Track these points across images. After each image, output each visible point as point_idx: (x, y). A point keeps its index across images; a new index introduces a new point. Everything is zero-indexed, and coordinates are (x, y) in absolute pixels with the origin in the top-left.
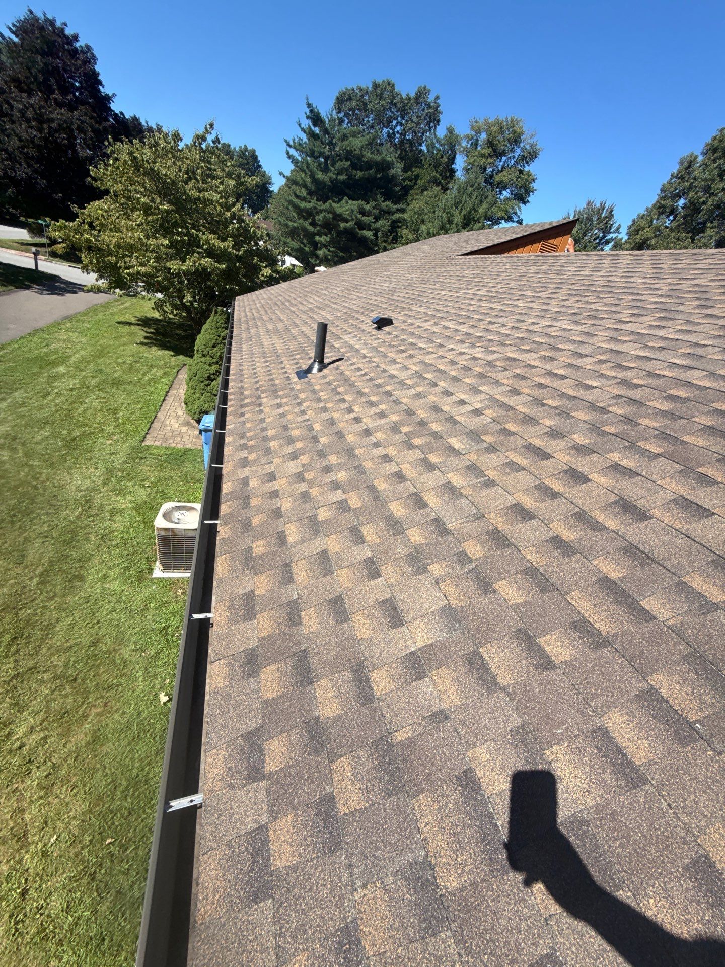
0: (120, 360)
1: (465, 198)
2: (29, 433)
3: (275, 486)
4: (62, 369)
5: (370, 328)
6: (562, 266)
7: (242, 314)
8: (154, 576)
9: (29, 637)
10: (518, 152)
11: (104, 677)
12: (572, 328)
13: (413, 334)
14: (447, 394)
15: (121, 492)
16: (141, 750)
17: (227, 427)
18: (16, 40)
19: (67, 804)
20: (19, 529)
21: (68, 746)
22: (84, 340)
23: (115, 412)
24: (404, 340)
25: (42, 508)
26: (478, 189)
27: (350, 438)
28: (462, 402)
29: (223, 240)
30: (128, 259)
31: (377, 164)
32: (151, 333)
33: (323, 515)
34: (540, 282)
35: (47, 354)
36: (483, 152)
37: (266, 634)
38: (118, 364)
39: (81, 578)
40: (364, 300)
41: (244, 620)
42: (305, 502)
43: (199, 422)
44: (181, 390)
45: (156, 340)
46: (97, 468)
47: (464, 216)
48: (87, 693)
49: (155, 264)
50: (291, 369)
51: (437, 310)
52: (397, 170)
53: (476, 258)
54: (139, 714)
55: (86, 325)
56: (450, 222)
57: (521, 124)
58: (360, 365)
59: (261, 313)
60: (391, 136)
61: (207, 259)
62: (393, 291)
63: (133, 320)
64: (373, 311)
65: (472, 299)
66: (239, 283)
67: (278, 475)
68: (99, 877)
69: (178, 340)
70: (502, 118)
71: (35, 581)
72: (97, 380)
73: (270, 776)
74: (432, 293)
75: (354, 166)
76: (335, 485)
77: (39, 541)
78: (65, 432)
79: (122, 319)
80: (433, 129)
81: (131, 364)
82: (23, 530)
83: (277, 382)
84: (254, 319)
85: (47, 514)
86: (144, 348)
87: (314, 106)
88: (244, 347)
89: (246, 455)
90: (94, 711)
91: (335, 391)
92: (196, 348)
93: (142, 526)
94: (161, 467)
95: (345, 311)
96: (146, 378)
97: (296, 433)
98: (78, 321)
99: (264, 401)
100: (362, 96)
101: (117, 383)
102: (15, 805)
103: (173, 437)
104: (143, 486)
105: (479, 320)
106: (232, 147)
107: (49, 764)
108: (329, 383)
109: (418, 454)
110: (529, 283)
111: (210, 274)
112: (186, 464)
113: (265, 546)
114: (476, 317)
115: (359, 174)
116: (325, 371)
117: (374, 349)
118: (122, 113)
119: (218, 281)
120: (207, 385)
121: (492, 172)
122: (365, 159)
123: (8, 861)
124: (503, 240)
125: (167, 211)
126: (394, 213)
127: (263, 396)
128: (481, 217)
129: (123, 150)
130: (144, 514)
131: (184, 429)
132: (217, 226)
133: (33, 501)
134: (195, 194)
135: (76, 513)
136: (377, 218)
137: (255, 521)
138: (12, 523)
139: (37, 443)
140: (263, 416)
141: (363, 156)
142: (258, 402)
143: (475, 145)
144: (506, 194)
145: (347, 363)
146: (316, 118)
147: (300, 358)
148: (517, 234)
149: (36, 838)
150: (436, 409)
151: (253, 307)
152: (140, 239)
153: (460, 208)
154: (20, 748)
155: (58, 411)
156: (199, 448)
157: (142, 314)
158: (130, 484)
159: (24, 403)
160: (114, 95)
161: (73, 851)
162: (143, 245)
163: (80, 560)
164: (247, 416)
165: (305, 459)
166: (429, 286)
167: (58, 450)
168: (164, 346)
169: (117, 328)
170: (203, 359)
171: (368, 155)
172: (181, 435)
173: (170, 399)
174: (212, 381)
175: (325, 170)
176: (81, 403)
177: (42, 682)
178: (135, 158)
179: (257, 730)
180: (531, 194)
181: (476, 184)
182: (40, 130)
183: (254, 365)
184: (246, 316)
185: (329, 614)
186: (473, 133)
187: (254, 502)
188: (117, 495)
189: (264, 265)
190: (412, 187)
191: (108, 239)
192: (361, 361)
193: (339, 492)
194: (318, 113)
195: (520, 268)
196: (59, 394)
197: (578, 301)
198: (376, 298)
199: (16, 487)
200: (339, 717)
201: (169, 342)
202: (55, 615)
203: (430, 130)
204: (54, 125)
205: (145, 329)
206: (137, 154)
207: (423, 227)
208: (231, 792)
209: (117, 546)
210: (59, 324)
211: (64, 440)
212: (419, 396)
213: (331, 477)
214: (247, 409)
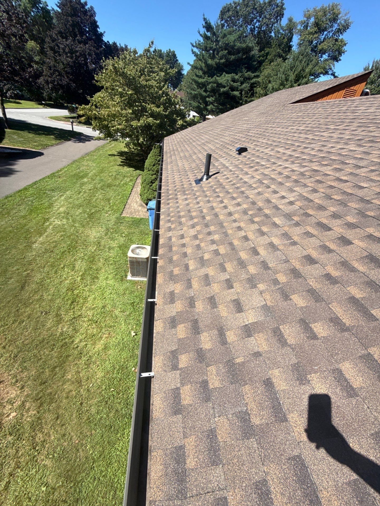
0: (110, 174)
1: (297, 63)
2: (74, 211)
3: (184, 241)
4: (85, 180)
5: (235, 153)
6: (356, 107)
7: (168, 148)
8: (128, 279)
9: (78, 302)
10: (336, 26)
11: (108, 322)
12: (357, 149)
13: (258, 156)
14: (275, 192)
15: (112, 239)
16: (124, 355)
17: (161, 211)
18: (59, 10)
19: (96, 372)
20: (72, 254)
21: (95, 349)
22: (94, 165)
23: (109, 200)
24: (253, 160)
25: (81, 246)
26: (306, 56)
27: (221, 217)
28: (283, 197)
29: (158, 107)
30: (113, 122)
31: (243, 49)
32: (124, 159)
33: (206, 256)
34: (340, 119)
35: (79, 173)
36: (311, 31)
37: (179, 310)
38: (110, 176)
39: (97, 278)
40: (232, 136)
41: (170, 304)
42: (198, 250)
43: (147, 204)
44: (138, 189)
45: (126, 163)
46: (102, 228)
47: (296, 75)
48: (101, 328)
49: (126, 124)
50: (192, 179)
51: (274, 141)
52: (255, 51)
53: (300, 105)
54: (123, 339)
55: (95, 157)
56: (287, 80)
57: (339, 7)
58: (228, 176)
59: (177, 146)
60: (252, 30)
61: (150, 119)
62: (248, 130)
63: (116, 153)
64: (237, 143)
65: (295, 132)
66: (166, 130)
67: (185, 236)
68: (109, 403)
69: (137, 162)
70: (326, 5)
71: (79, 278)
72: (101, 184)
73: (181, 369)
74: (271, 130)
75: (230, 53)
76: (213, 242)
77: (80, 260)
78: (88, 210)
79: (110, 153)
80: (279, 21)
81: (115, 176)
82: (73, 255)
83: (185, 186)
84: (174, 150)
85: (83, 248)
86: (121, 167)
87: (208, 19)
88: (169, 167)
89: (170, 225)
90: (105, 336)
91: (214, 191)
92: (145, 167)
93: (122, 255)
94: (130, 227)
95: (221, 143)
96: (122, 183)
97: (194, 214)
98: (91, 155)
99: (179, 196)
100: (236, 7)
101: (109, 186)
102: (76, 370)
103: (135, 212)
104: (122, 236)
105: (299, 146)
106: (163, 52)
107: (88, 355)
108: (211, 187)
109: (256, 226)
110: (332, 120)
111: (151, 126)
112: (141, 226)
113: (179, 270)
114: (297, 144)
115: (233, 57)
116: (210, 180)
117: (236, 166)
118: (108, 42)
119: (156, 130)
120: (151, 186)
121: (316, 43)
122: (236, 48)
123: (75, 391)
124: (319, 91)
125: (131, 94)
126: (252, 78)
127: (178, 194)
128: (307, 74)
129: (109, 63)
130: (123, 250)
131: (140, 208)
132: (155, 99)
133: (77, 243)
134: (144, 83)
135: (94, 249)
136: (242, 83)
137: (175, 258)
138: (69, 252)
139: (77, 216)
140: (178, 205)
141: (235, 46)
142: (176, 197)
143: (306, 27)
144: (325, 57)
145: (221, 175)
146: (208, 27)
147: (197, 173)
148: (329, 86)
149: (85, 383)
150: (268, 201)
151: (173, 143)
152: (118, 111)
153: (293, 70)
154: (77, 347)
155: (85, 200)
156: (147, 217)
157: (120, 150)
158: (116, 235)
159: (71, 197)
160: (104, 32)
161: (99, 391)
162: (120, 113)
163: (96, 270)
164: (170, 205)
165: (198, 228)
166: (271, 126)
167: (86, 219)
168: (130, 166)
169: (108, 158)
170: (149, 172)
171: (238, 44)
172: (138, 211)
173: (133, 193)
174: (153, 183)
175: (213, 57)
176: (94, 196)
177: (84, 321)
178: (115, 67)
179: (175, 350)
180: (343, 54)
181: (305, 53)
182: (72, 58)
183: (174, 177)
184: (170, 149)
185: (208, 304)
186: (305, 19)
187: (174, 249)
188: (111, 240)
189: (179, 119)
190: (264, 61)
191: (104, 112)
192: (229, 173)
193: (215, 245)
194: (210, 23)
195: (328, 110)
196: (85, 192)
197: (364, 131)
198: (239, 135)
199: (70, 236)
200: (211, 349)
201: (132, 163)
202: (88, 294)
203: (277, 22)
204: (78, 54)
205: (121, 157)
206: (116, 65)
207: (270, 86)
208: (165, 373)
209: (111, 264)
210: (84, 157)
211: (88, 214)
212: (259, 194)
213: (211, 237)
214: (170, 201)
